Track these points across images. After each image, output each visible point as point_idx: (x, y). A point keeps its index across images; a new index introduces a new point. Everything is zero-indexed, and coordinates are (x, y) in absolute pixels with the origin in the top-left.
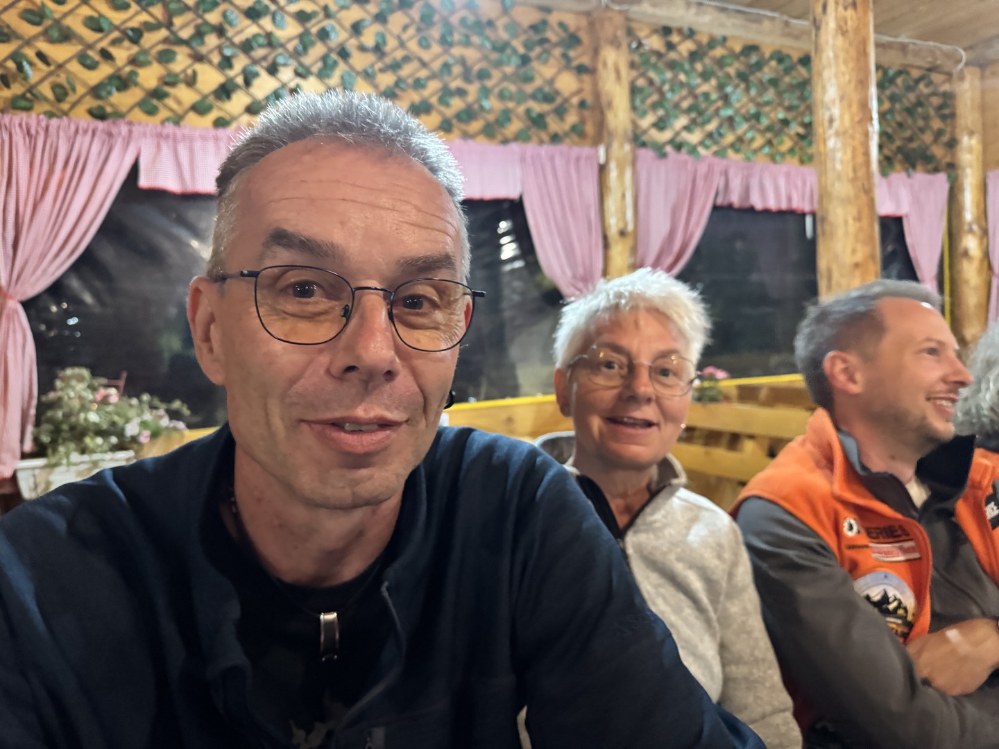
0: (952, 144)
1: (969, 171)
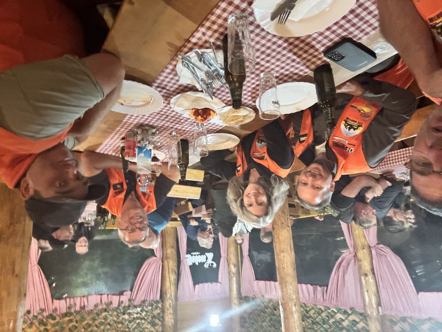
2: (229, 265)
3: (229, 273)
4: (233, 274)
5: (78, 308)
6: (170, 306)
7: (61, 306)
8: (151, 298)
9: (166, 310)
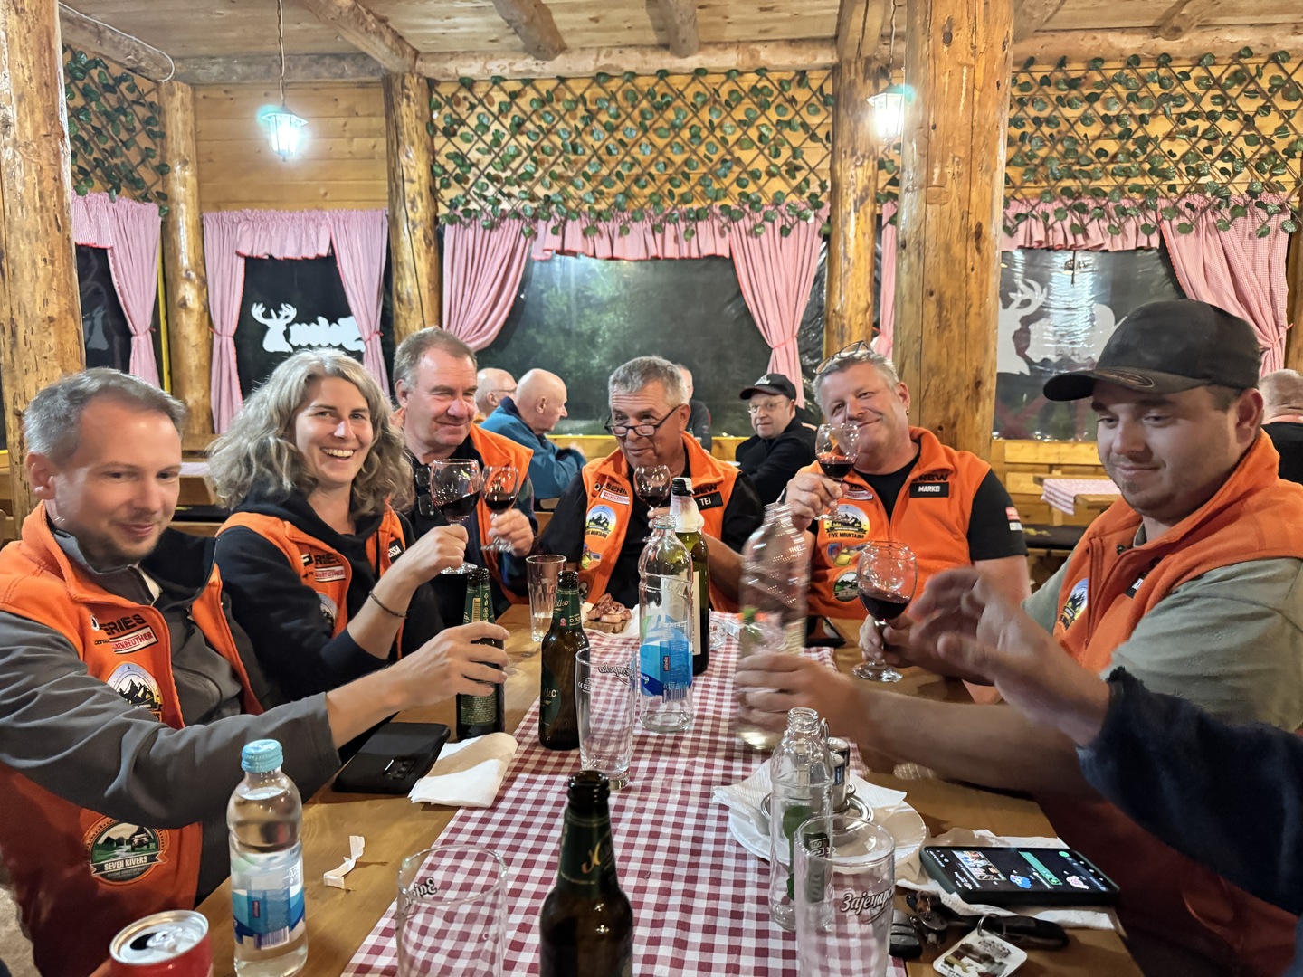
0: (163, 170)
1: (183, 206)
2: (206, 308)
3: (204, 282)
4: (188, 279)
5: (670, 229)
6: (413, 203)
7: (710, 238)
8: (470, 233)
9: (425, 192)
